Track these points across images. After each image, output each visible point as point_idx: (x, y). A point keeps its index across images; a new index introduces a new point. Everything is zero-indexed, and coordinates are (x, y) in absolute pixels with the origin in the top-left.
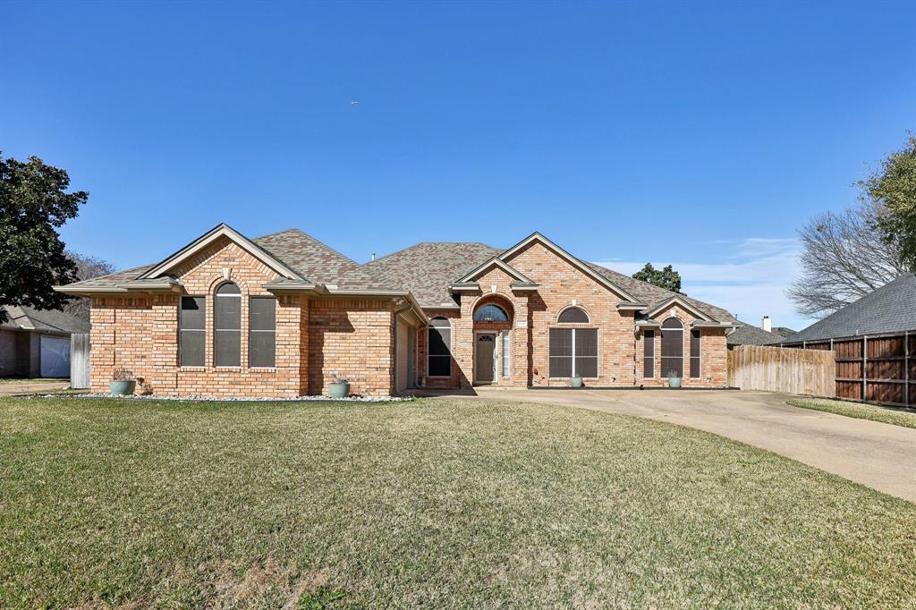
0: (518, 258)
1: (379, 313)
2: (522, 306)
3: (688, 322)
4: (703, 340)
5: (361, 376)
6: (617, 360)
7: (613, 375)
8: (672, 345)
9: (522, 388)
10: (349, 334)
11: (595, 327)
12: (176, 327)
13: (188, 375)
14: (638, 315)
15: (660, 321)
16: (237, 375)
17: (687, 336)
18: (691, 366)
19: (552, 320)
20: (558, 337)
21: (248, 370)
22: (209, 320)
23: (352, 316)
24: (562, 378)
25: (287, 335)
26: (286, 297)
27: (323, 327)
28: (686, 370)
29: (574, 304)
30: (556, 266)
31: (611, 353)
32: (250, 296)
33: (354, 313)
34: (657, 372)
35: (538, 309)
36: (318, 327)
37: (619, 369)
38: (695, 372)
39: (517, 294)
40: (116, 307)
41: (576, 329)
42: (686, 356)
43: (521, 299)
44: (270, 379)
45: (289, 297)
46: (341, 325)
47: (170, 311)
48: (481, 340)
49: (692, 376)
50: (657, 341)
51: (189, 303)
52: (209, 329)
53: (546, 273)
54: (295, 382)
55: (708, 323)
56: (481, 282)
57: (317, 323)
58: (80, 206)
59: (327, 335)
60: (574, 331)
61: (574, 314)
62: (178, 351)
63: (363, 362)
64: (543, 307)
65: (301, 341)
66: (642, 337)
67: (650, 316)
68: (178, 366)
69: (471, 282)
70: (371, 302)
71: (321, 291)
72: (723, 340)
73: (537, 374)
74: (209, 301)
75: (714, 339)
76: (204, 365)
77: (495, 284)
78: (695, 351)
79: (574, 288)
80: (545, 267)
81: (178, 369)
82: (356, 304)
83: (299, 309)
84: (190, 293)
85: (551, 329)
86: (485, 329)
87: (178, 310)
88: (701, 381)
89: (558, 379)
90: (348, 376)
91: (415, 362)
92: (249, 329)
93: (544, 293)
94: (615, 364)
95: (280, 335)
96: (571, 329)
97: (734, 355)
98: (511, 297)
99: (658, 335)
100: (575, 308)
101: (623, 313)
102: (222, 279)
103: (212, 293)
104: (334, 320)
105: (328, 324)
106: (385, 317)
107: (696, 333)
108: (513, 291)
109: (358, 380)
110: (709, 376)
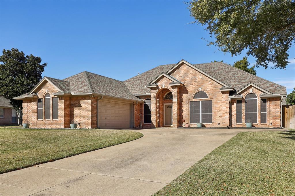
0: (177, 72)
1: (88, 101)
2: (175, 92)
3: (259, 95)
4: (268, 103)
5: (84, 122)
6: (221, 115)
7: (219, 122)
8: (251, 107)
9: (175, 128)
10: (80, 108)
11: (210, 100)
12: (36, 108)
13: (39, 122)
14: (231, 93)
15: (243, 95)
16: (50, 122)
17: (259, 101)
18: (261, 117)
19: (191, 97)
20: (193, 105)
21: (52, 120)
22: (44, 105)
23: (81, 102)
24: (195, 124)
25: (61, 109)
26: (60, 97)
27: (74, 106)
28: (259, 119)
29: (200, 90)
30: (192, 73)
31: (218, 112)
32: (52, 98)
33: (82, 101)
34: (243, 120)
35: (185, 93)
36: (72, 106)
37: (221, 119)
38: (263, 120)
39: (173, 87)
40: (28, 102)
41: (202, 101)
42: (259, 112)
43: (174, 89)
44: (57, 123)
45: (61, 97)
46: (78, 105)
47: (35, 103)
48: (167, 107)
49: (261, 122)
50: (243, 104)
51: (40, 100)
52: (43, 108)
53: (188, 77)
54: (63, 124)
55: (268, 95)
56: (158, 84)
57: (73, 105)
58: (45, 68)
59: (75, 108)
60: (201, 102)
61: (200, 94)
62: (37, 115)
63: (84, 117)
64: (187, 92)
65: (64, 111)
66: (235, 104)
67: (238, 93)
68: (37, 119)
69: (155, 84)
70: (86, 97)
71: (69, 95)
72: (278, 103)
73: (184, 122)
74: (43, 99)
75: (273, 103)
76: (42, 119)
77: (164, 84)
78: (263, 109)
79: (201, 83)
80: (188, 74)
81: (37, 120)
82: (82, 98)
83: (63, 101)
84: (39, 97)
85: (190, 102)
86: (168, 103)
87: (37, 103)
88: (267, 124)
89: (193, 124)
90: (80, 122)
91: (133, 118)
92: (52, 108)
93: (187, 86)
94: (220, 117)
95: (59, 109)
96: (200, 101)
97: (289, 111)
98: (170, 89)
99: (244, 102)
100: (201, 92)
101: (223, 93)
102: (46, 93)
103: (44, 97)
104: (77, 104)
105: (75, 105)
106: (89, 101)
107: (264, 100)
108: (171, 86)
109: (83, 123)
110: (271, 122)
